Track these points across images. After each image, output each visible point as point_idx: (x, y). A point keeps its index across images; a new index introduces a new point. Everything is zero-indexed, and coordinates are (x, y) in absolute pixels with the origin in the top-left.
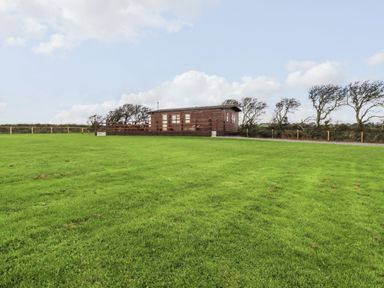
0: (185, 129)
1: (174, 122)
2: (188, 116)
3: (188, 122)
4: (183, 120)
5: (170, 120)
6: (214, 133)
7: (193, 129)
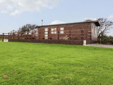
0: (60, 38)
1: (52, 33)
2: (62, 29)
3: (62, 32)
4: (58, 31)
5: (49, 31)
6: (85, 42)
7: (66, 38)
